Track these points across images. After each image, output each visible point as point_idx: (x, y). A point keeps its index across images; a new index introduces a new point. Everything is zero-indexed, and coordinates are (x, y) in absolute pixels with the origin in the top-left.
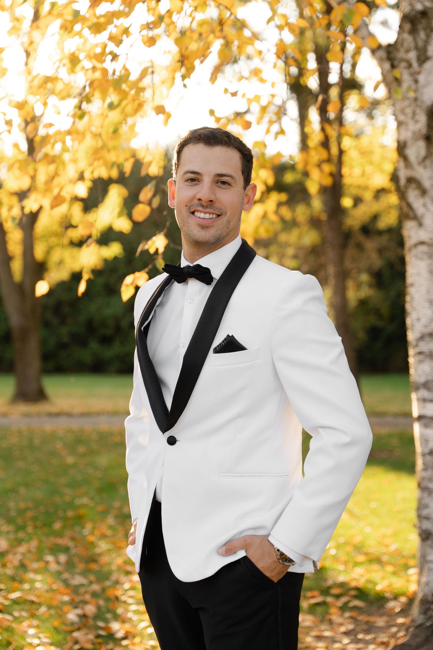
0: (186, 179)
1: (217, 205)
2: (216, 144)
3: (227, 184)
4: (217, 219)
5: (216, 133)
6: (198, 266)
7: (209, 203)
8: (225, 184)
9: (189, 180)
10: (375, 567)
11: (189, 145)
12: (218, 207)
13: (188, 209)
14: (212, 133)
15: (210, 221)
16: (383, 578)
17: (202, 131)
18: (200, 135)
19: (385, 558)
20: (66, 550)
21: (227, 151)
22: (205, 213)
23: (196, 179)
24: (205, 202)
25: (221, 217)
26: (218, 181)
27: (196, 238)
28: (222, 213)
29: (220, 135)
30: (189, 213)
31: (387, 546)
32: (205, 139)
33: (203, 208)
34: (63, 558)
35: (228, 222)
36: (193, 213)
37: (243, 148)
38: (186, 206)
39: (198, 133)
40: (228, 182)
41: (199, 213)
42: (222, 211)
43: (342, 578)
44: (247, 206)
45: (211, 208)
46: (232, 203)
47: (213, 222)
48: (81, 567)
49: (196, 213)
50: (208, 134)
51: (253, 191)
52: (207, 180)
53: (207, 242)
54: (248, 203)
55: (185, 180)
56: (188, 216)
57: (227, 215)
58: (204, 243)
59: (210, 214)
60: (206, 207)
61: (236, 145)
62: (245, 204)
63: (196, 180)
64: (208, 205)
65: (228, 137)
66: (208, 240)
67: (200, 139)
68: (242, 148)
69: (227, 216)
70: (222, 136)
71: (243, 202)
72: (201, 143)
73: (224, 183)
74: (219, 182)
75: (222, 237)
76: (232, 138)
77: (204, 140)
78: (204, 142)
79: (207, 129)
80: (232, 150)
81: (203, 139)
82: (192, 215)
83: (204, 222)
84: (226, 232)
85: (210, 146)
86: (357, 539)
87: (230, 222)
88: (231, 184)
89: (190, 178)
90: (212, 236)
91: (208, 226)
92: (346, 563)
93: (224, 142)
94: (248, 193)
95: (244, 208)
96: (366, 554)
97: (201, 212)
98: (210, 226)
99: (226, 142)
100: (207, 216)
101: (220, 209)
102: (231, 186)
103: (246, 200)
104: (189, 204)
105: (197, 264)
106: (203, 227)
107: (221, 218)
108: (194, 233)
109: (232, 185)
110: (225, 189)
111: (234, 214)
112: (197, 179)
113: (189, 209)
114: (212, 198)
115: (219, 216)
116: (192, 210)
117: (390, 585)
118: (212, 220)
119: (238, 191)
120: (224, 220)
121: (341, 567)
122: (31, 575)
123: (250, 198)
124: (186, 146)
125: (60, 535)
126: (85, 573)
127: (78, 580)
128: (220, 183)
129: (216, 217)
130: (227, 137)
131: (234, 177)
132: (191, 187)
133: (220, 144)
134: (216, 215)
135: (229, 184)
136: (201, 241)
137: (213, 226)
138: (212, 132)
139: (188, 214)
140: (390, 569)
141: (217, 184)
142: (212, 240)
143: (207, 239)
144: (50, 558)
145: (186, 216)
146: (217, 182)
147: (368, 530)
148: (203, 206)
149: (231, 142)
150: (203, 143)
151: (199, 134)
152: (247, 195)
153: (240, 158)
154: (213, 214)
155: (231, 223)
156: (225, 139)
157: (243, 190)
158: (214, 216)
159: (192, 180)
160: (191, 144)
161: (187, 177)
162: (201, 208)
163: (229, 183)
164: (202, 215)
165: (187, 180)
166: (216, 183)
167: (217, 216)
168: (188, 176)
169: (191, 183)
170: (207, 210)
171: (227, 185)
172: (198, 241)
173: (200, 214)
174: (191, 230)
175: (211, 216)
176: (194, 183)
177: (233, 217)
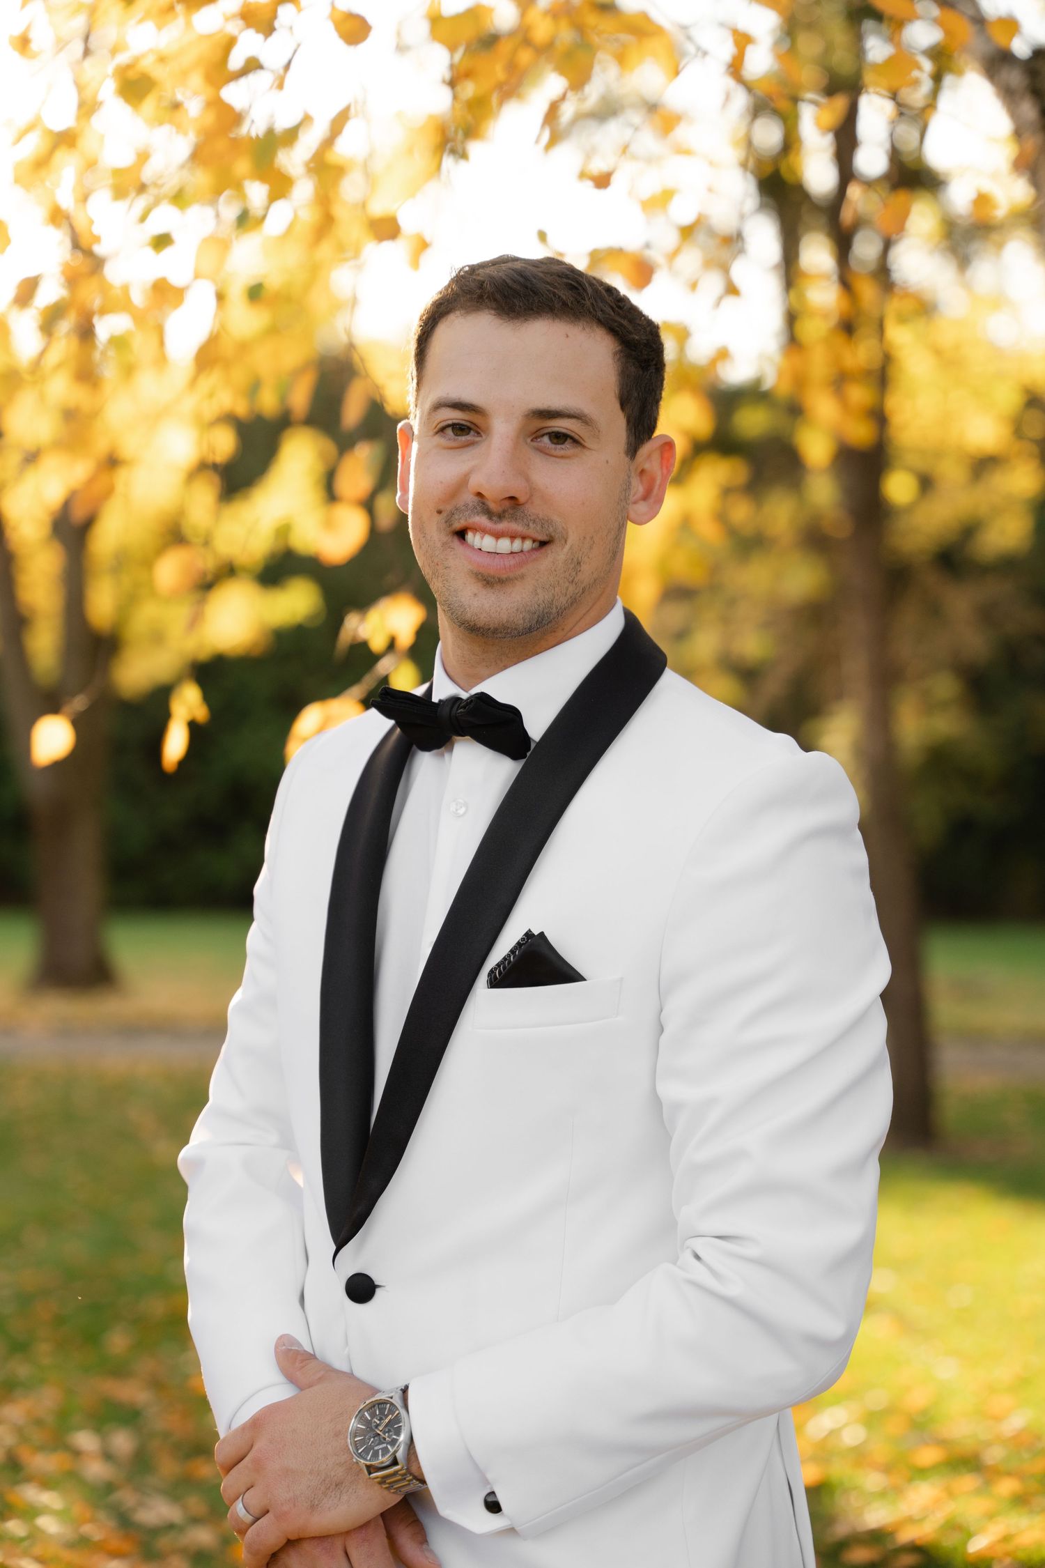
0: (439, 426)
1: (535, 509)
2: (531, 312)
3: (569, 441)
4: (535, 555)
5: (535, 276)
6: (483, 698)
7: (507, 503)
8: (563, 443)
9: (449, 431)
10: (968, 1482)
11: (452, 317)
12: (541, 516)
13: (446, 522)
14: (522, 276)
15: (512, 561)
16: (990, 1516)
17: (487, 271)
18: (481, 285)
19: (994, 1455)
20: (129, 1416)
21: (567, 336)
22: (498, 536)
23: (468, 424)
24: (495, 502)
25: (548, 548)
26: (538, 433)
27: (468, 616)
28: (551, 536)
29: (548, 283)
30: (447, 535)
31: (998, 1419)
32: (498, 296)
33: (490, 518)
34: (123, 1442)
35: (571, 563)
36: (461, 534)
37: (625, 323)
38: (440, 512)
39: (479, 278)
40: (573, 434)
41: (478, 536)
42: (551, 529)
43: (875, 1516)
44: (642, 507)
45: (514, 518)
46: (583, 504)
47: (520, 565)
48: (168, 1467)
49: (470, 536)
50: (508, 281)
51: (662, 458)
52: (502, 430)
53: (505, 628)
54: (645, 498)
55: (437, 429)
56: (444, 544)
57: (570, 542)
58: (495, 631)
59: (513, 537)
60: (500, 517)
61: (599, 314)
62: (635, 503)
63: (469, 429)
64: (504, 511)
65: (576, 288)
66: (507, 621)
67: (481, 297)
68: (622, 325)
69: (567, 547)
70: (555, 287)
71: (626, 499)
72: (486, 311)
73: (559, 438)
74: (543, 435)
75: (554, 610)
76: (590, 290)
77: (495, 300)
78: (494, 306)
79: (510, 265)
80: (588, 330)
81: (492, 298)
82: (456, 542)
83: (493, 566)
84: (568, 596)
85: (512, 318)
86: (918, 1399)
87: (579, 563)
88: (582, 442)
89: (450, 422)
90: (517, 610)
91: (504, 577)
92: (887, 1469)
93: (558, 305)
94: (647, 466)
95: (632, 515)
96: (941, 1442)
97: (484, 531)
98: (511, 575)
99: (565, 304)
100: (504, 545)
101: (545, 522)
102: (584, 447)
103: (638, 488)
104: (448, 508)
105: (479, 691)
106: (489, 581)
107: (549, 552)
108: (463, 600)
109: (586, 444)
110: (562, 457)
111: (592, 538)
112: (472, 426)
113: (448, 522)
114: (517, 487)
115: (543, 544)
116: (458, 525)
117: (1006, 1539)
118: (517, 558)
119: (607, 462)
120: (557, 556)
121: (872, 1481)
122: (32, 1494)
123: (653, 480)
124: (444, 320)
125: (119, 1371)
126: (177, 1489)
127: (157, 1511)
128: (546, 439)
129: (533, 549)
130: (572, 288)
131: (591, 420)
132: (452, 450)
133: (547, 313)
134: (534, 541)
135: (576, 442)
136: (487, 627)
137: (522, 577)
138: (520, 273)
139: (445, 539)
140: (1007, 1487)
141: (535, 444)
142: (520, 620)
143: (504, 617)
144: (86, 1440)
145: (439, 545)
146: (536, 435)
147: (946, 1370)
148: (489, 513)
149: (583, 305)
150: (492, 308)
151: (479, 281)
152: (642, 472)
153: (615, 354)
154: (524, 538)
155: (584, 567)
156: (565, 294)
157: (627, 459)
158: (528, 545)
159: (460, 429)
160: (458, 313)
161: (439, 420)
162: (482, 520)
163: (577, 437)
164: (488, 543)
165: (443, 430)
166: (532, 440)
167: (536, 545)
168: (445, 417)
169: (455, 440)
170: (502, 526)
171: (568, 444)
172: (475, 625)
173: (482, 538)
174: (455, 591)
175: (517, 545)
176: (463, 439)
177: (591, 548)
